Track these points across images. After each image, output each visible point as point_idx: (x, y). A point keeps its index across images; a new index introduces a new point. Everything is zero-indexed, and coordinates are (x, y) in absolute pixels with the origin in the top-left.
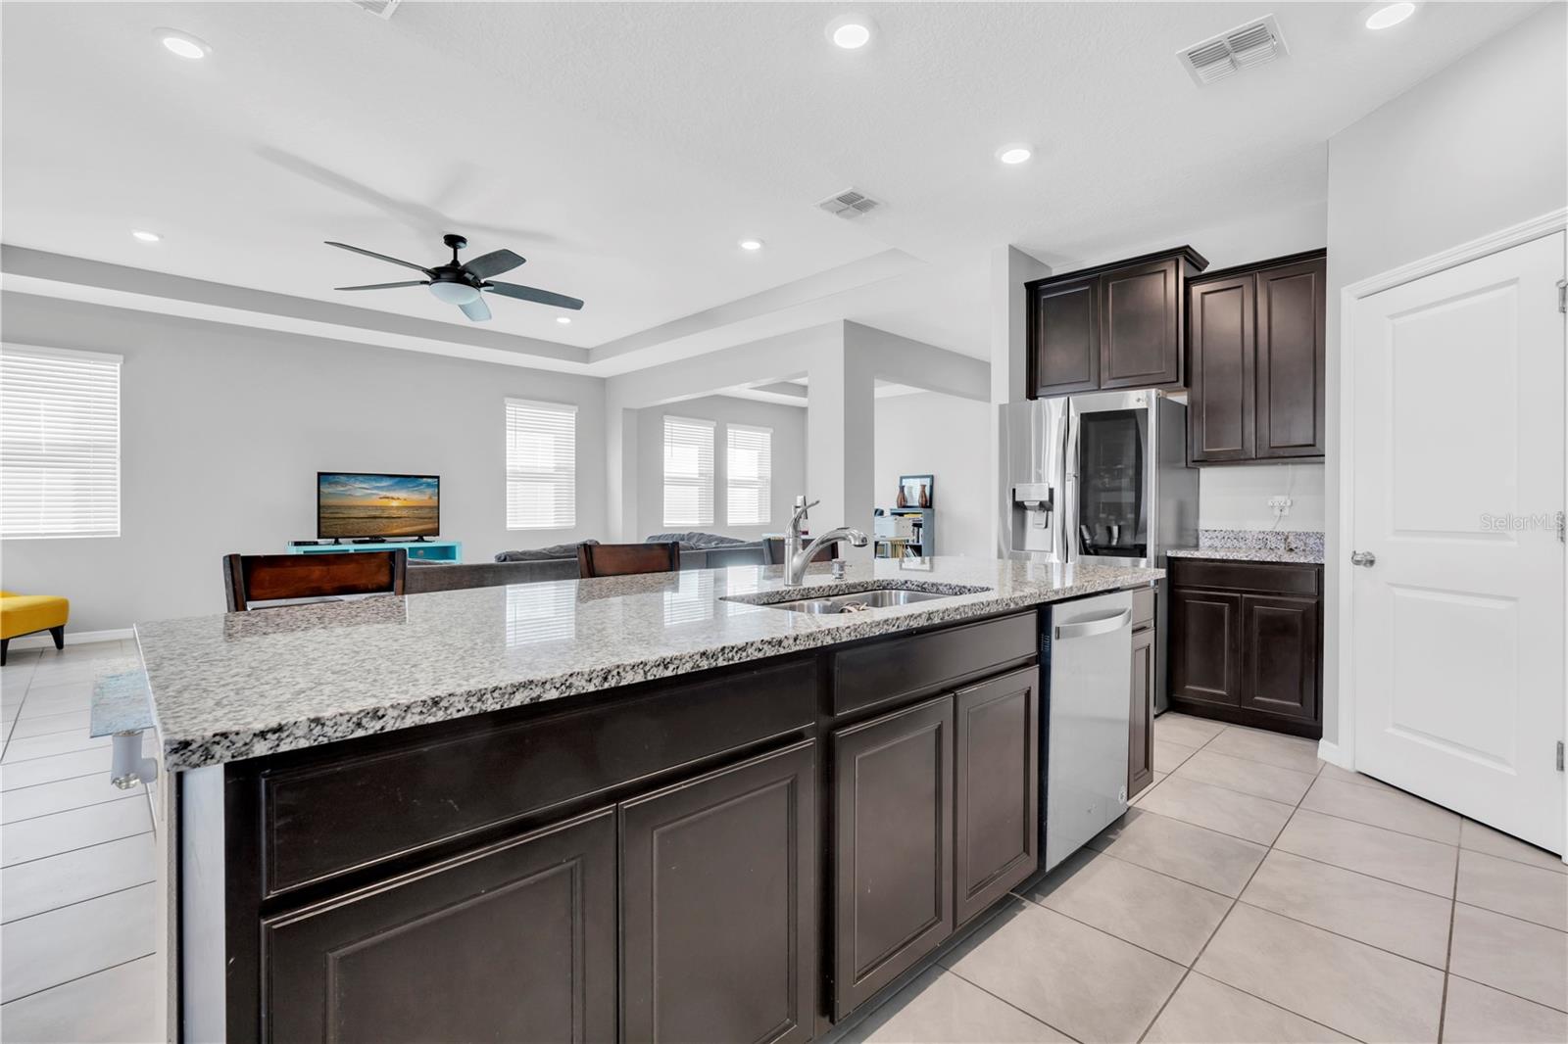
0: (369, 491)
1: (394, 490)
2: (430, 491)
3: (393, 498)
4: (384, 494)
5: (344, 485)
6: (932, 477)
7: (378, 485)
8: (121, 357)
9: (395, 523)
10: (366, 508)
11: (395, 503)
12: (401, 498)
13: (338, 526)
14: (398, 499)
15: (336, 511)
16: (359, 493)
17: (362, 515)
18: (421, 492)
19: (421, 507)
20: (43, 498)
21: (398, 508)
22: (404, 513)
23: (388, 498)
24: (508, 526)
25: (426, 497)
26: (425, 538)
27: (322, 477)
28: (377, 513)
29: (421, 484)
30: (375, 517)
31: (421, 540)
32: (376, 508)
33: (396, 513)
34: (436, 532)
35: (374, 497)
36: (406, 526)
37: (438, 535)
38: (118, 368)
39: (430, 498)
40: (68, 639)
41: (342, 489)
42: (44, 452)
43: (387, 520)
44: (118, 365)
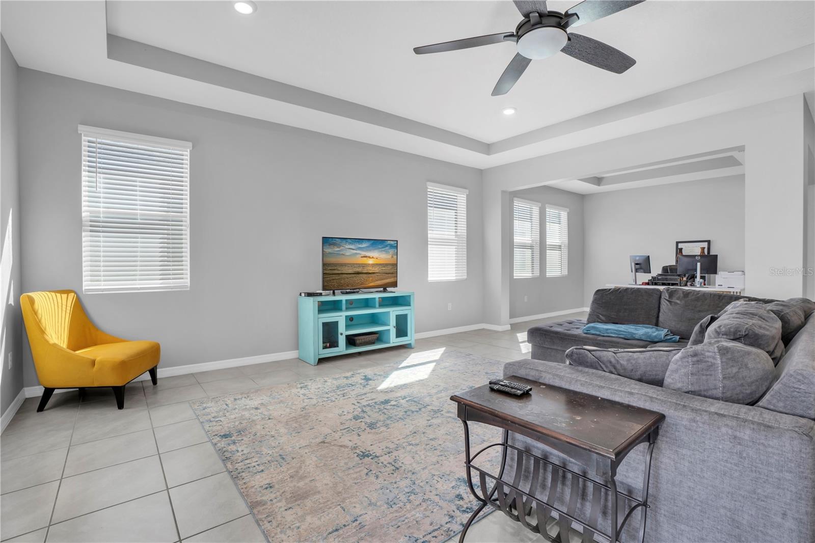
0: (355, 251)
1: (370, 250)
2: (392, 251)
3: (369, 257)
4: (364, 253)
5: (339, 246)
6: (709, 242)
7: (360, 246)
8: (190, 144)
9: (371, 277)
10: (353, 265)
11: (371, 262)
12: (375, 258)
13: (335, 281)
14: (373, 257)
15: (333, 268)
16: (348, 253)
17: (350, 271)
18: (387, 252)
19: (386, 265)
20: (139, 259)
21: (373, 265)
22: (376, 270)
23: (366, 257)
24: (429, 279)
25: (390, 257)
26: (389, 289)
27: (326, 241)
28: (359, 270)
29: (387, 246)
30: (358, 273)
31: (385, 291)
32: (360, 265)
33: (371, 270)
34: (395, 284)
35: (358, 256)
36: (377, 281)
37: (397, 286)
38: (188, 153)
39: (392, 257)
40: (161, 373)
41: (338, 249)
42: (139, 221)
43: (365, 275)
44: (189, 150)
